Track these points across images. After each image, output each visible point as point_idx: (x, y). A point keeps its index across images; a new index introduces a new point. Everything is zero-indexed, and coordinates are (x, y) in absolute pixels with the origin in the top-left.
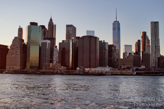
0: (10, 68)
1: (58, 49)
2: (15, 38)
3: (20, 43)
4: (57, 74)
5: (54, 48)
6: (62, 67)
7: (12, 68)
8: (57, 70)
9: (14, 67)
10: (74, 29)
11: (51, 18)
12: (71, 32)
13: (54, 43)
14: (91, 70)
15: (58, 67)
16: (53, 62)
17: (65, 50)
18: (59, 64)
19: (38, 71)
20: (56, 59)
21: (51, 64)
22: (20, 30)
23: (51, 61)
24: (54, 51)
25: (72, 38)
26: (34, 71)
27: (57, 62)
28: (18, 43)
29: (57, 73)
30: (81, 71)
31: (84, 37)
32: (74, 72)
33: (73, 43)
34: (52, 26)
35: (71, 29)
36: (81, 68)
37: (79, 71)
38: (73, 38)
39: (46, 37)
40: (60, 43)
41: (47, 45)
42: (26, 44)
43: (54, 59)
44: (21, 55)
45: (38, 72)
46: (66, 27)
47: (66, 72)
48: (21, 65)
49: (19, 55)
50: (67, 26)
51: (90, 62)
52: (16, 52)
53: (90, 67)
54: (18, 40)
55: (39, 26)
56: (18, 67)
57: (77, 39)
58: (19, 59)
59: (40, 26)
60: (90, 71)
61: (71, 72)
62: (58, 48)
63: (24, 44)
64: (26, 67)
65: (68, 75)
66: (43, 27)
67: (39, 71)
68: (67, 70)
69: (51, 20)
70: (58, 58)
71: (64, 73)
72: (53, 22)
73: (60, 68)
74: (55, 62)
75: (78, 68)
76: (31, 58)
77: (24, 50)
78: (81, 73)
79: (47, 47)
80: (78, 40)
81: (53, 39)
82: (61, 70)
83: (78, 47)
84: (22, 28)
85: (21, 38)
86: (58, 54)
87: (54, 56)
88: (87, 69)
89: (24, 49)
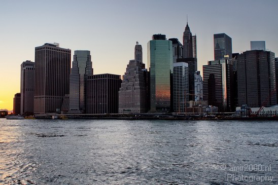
0: (124, 110)
1: (202, 76)
2: (131, 62)
3: (139, 70)
4: (202, 118)
5: (195, 75)
6: (210, 106)
7: (128, 110)
8: (202, 112)
9: (131, 109)
10: (228, 40)
11: (187, 25)
12: (223, 47)
13: (194, 66)
14: (262, 111)
15: (203, 108)
16: (194, 99)
17: (214, 78)
18: (205, 103)
19: (169, 115)
20: (198, 93)
21: (191, 102)
22: (138, 49)
23: (192, 98)
24: (195, 80)
25: (225, 56)
26: (163, 114)
27: (201, 98)
28: (135, 69)
29: (202, 116)
30: (243, 113)
31: (246, 54)
32: (231, 114)
33: (226, 65)
34: (189, 38)
35: (223, 41)
36: (244, 108)
37: (240, 112)
38: (228, 56)
39: (180, 57)
40: (204, 67)
41: (184, 70)
42: (148, 71)
43: (196, 93)
44: (140, 88)
45: (170, 117)
46: (214, 38)
47: (217, 115)
48: (141, 106)
49: (137, 89)
50: (216, 36)
51: (259, 97)
52: (133, 85)
53: (260, 106)
54: (136, 64)
55: (168, 39)
56: (137, 110)
57: (233, 57)
58: (139, 96)
59: (170, 39)
60: (260, 113)
61: (227, 115)
62: (202, 74)
63: (146, 72)
64: (150, 108)
65: (221, 120)
66: (175, 41)
67: (171, 115)
68: (218, 111)
69: (187, 28)
70: (202, 91)
71: (214, 117)
72: (191, 31)
73: (207, 109)
74: (198, 98)
75: (238, 109)
76: (157, 94)
77: (145, 82)
78: (243, 117)
79: (183, 74)
80: (236, 59)
81: (192, 61)
82: (207, 112)
83: (236, 72)
84: (141, 46)
85: (139, 61)
86: (202, 85)
87: (196, 88)
88: (254, 110)
89: (145, 79)
